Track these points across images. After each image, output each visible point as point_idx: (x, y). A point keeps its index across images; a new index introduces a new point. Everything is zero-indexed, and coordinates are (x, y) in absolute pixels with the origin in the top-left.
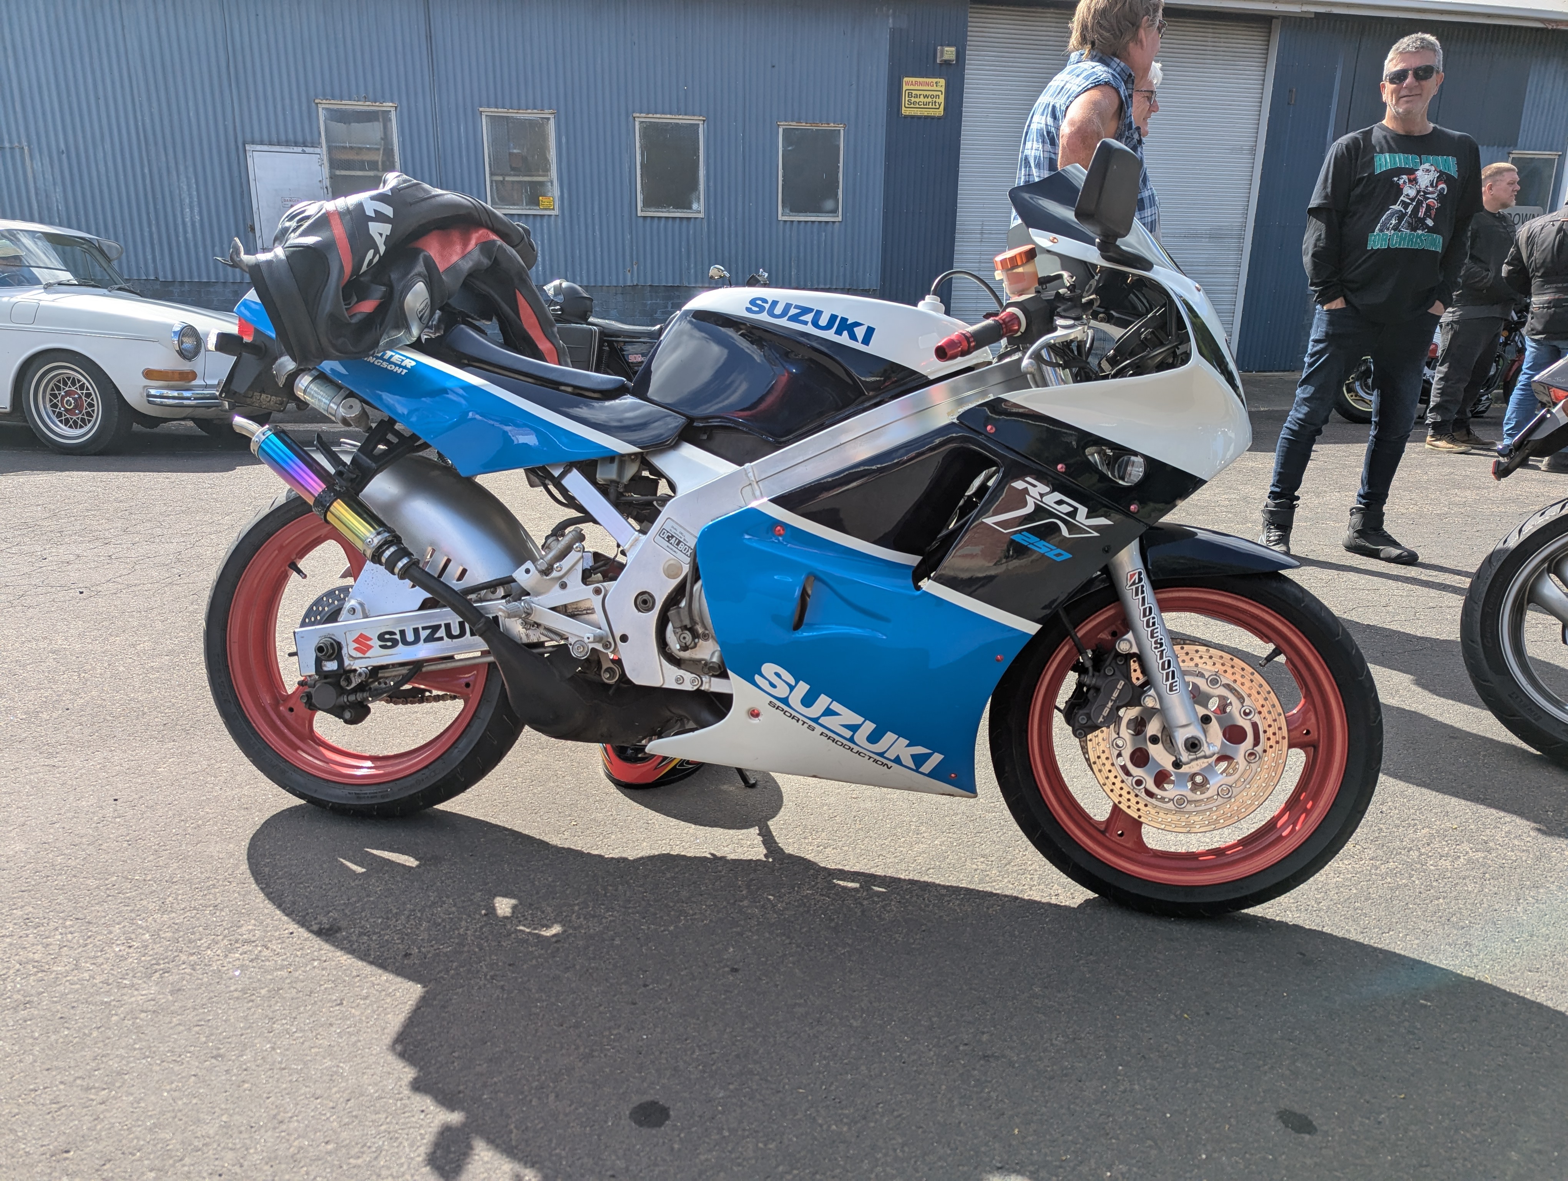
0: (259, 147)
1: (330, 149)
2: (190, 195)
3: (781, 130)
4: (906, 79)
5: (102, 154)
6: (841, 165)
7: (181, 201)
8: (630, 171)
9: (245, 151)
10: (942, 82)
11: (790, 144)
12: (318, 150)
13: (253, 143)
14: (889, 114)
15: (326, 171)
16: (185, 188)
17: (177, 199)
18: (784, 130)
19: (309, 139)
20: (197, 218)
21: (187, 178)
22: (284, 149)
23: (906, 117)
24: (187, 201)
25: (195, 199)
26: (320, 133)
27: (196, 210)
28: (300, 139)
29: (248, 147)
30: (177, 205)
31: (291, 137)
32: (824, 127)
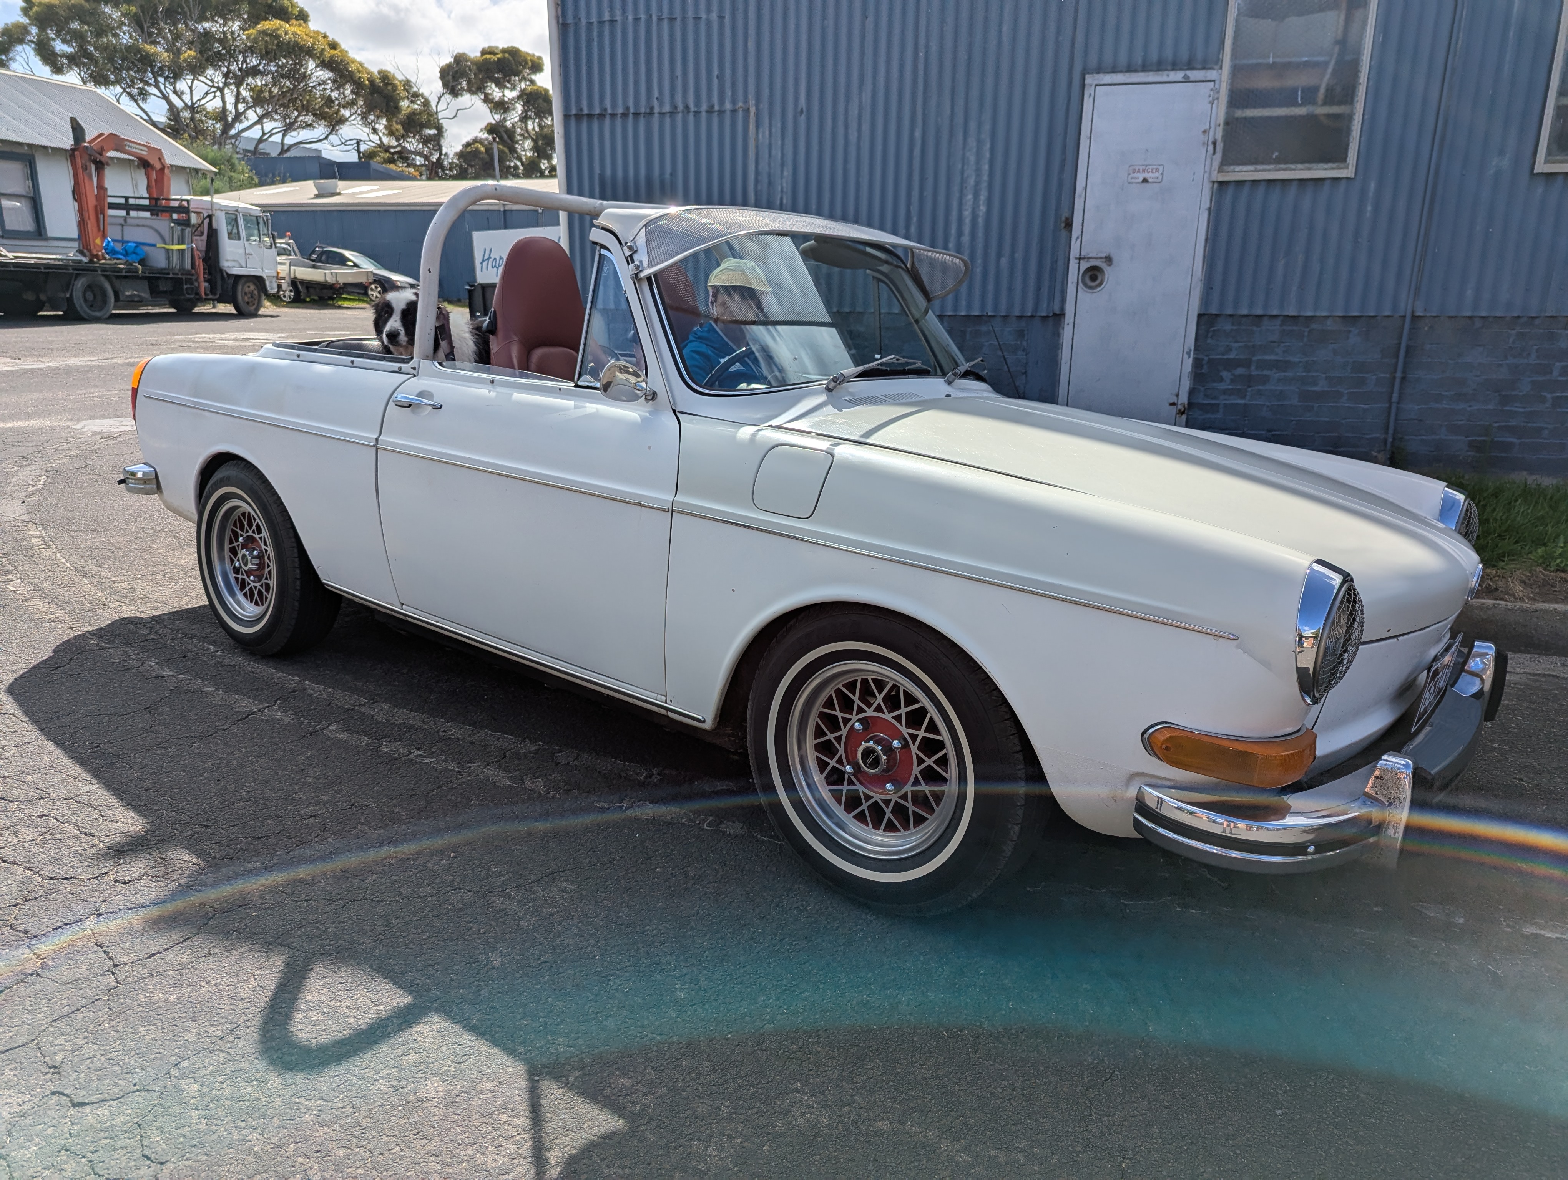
0: (1107, 78)
1: (1236, 70)
2: (978, 171)
5: (856, 112)
7: (963, 182)
9: (1083, 86)
12: (1212, 74)
13: (1099, 70)
15: (1221, 111)
16: (972, 159)
17: (957, 180)
19: (1200, 55)
20: (983, 208)
21: (979, 142)
22: (1151, 77)
24: (972, 181)
25: (985, 178)
26: (1222, 42)
27: (983, 197)
28: (1184, 55)
29: (1089, 79)
30: (956, 189)
31: (1169, 53)
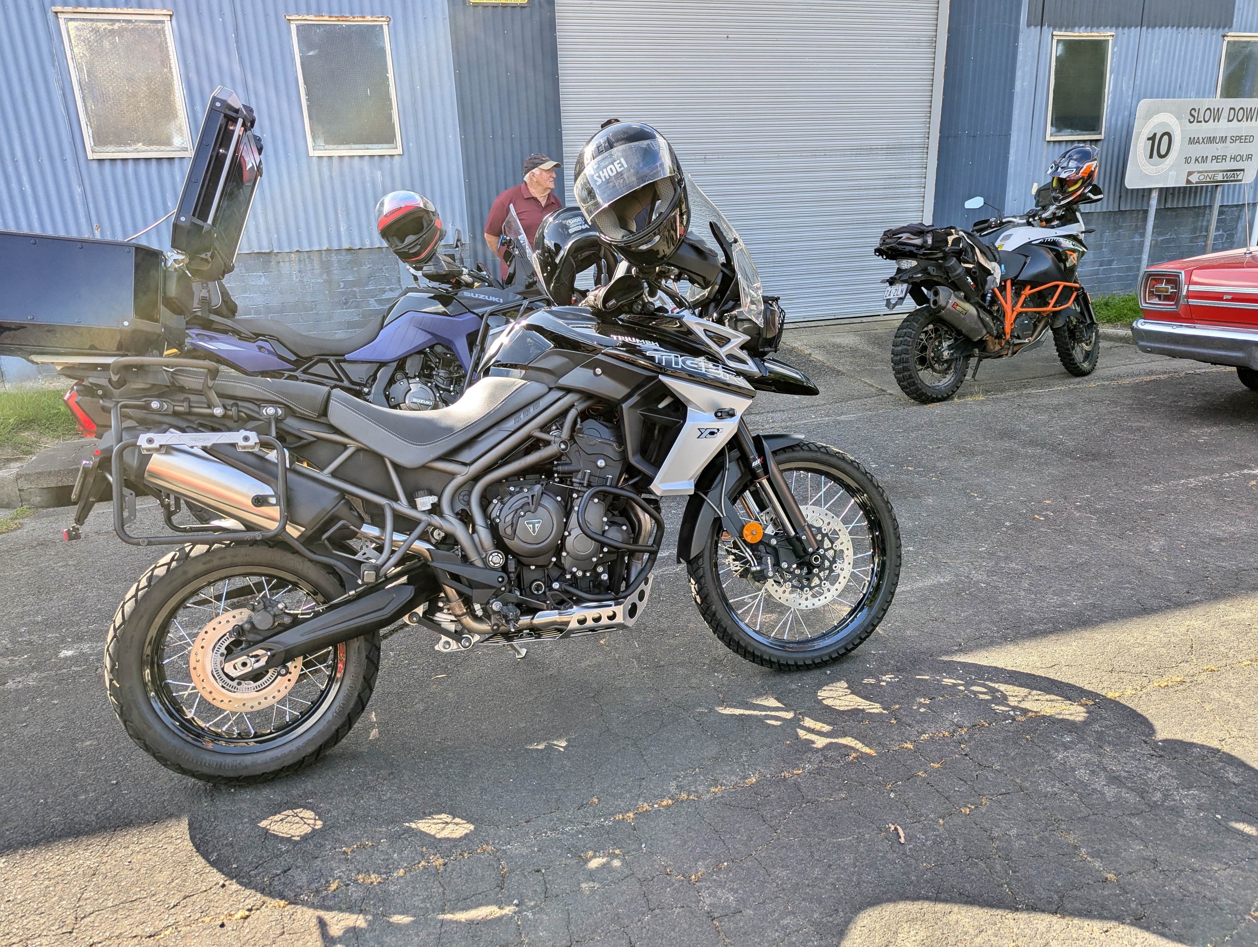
3: (293, 27)
6: (390, 75)
8: (64, 95)
11: (310, 49)
14: (452, 3)
18: (297, 27)
23: (477, 5)
32: (357, 21)
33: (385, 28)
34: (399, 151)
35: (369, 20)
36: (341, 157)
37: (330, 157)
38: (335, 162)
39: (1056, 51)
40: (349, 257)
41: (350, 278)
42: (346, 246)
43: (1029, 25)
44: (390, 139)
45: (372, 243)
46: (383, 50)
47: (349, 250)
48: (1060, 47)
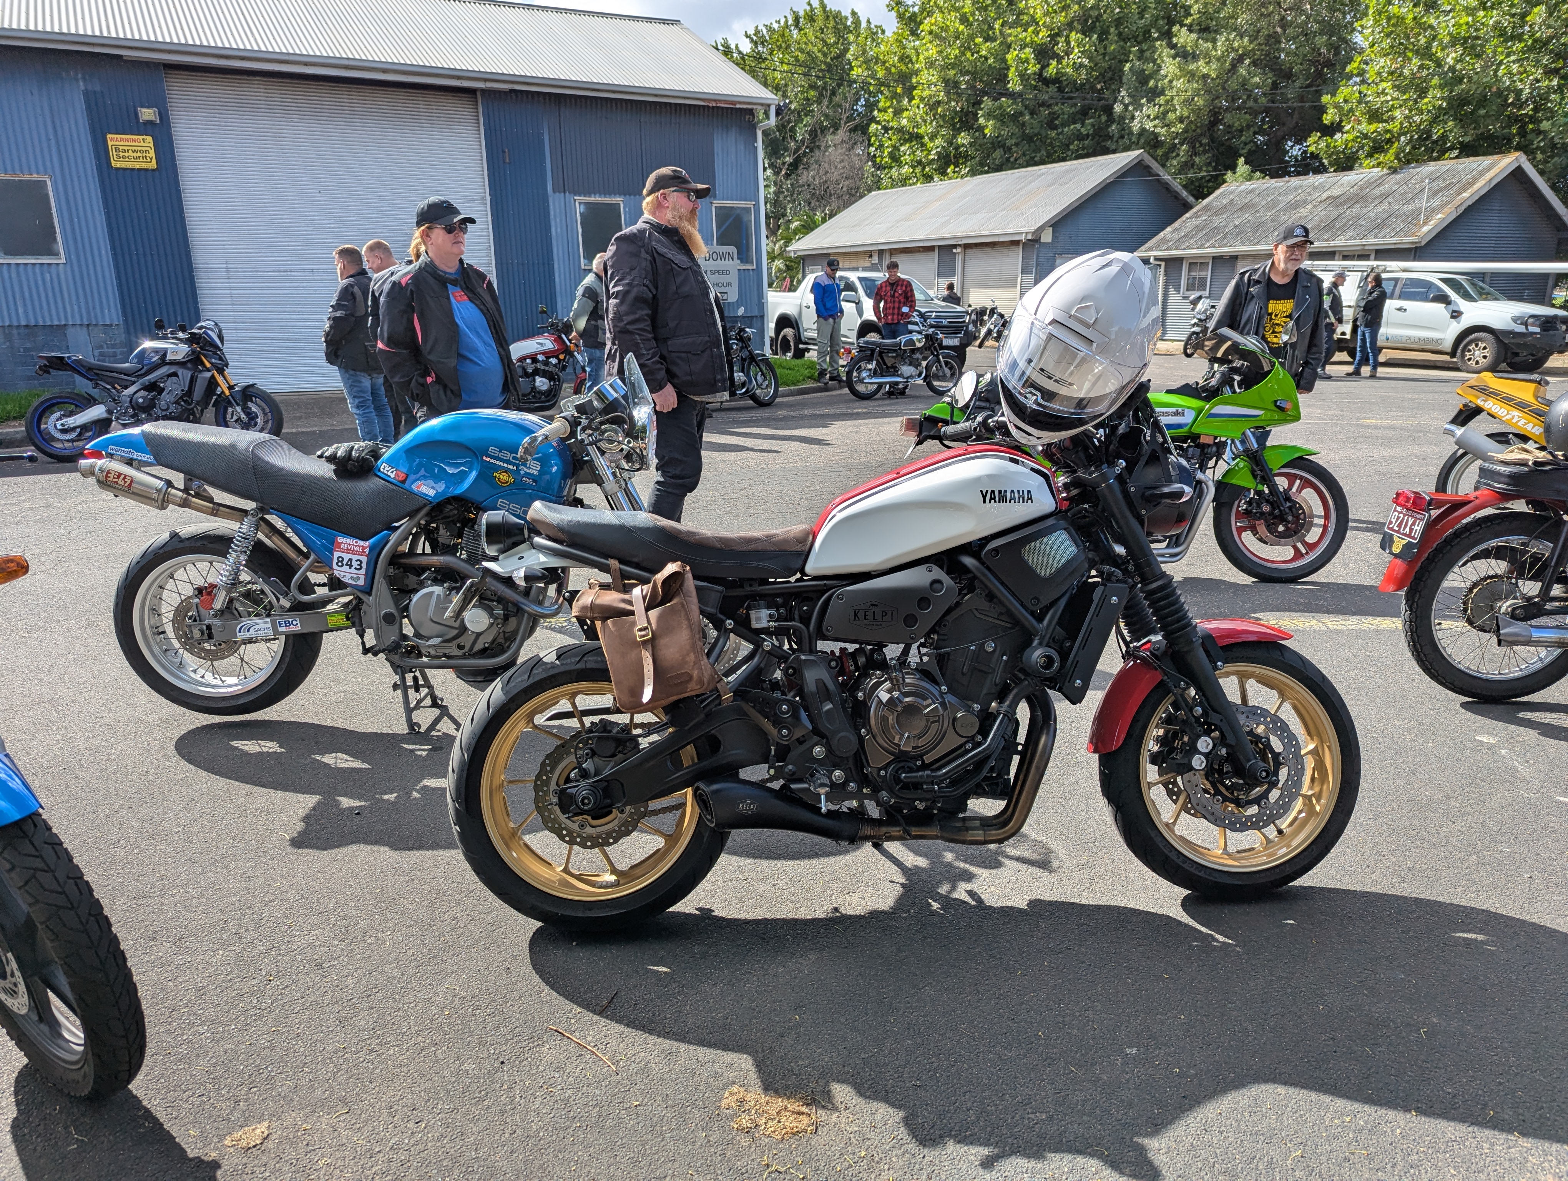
4: (109, 136)
6: (54, 212)
10: (149, 139)
14: (99, 168)
23: (117, 169)
32: (27, 177)
33: (49, 183)
34: (63, 261)
35: (35, 177)
36: (18, 264)
37: (9, 265)
38: (13, 267)
39: (579, 210)
40: (27, 331)
41: (28, 345)
42: (23, 323)
43: (554, 191)
44: (56, 254)
45: (44, 321)
46: (47, 195)
47: (27, 326)
48: (582, 207)
